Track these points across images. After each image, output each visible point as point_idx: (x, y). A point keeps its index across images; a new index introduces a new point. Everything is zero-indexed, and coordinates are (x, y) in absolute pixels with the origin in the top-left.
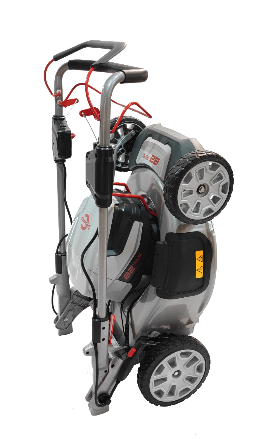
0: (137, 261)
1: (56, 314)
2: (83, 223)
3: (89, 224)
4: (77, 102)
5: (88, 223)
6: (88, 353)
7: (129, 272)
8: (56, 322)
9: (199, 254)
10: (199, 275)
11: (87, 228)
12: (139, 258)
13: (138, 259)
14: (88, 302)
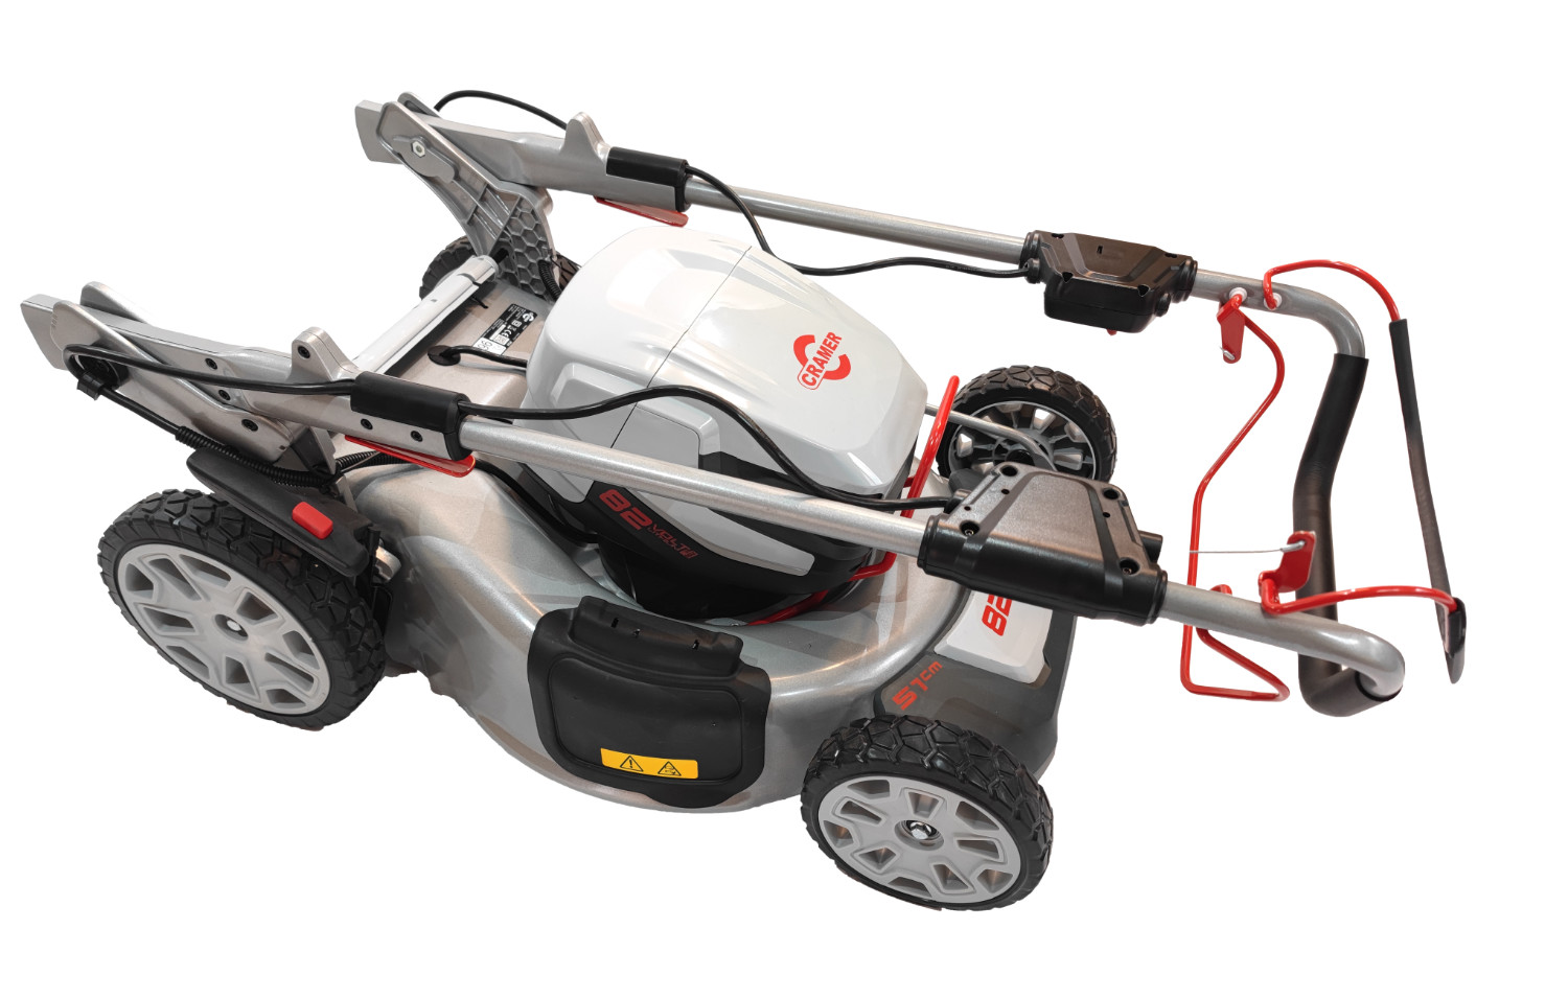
0: (667, 542)
1: (439, 106)
2: (819, 342)
3: (818, 380)
4: (1227, 360)
5: (822, 375)
6: (303, 351)
7: (629, 509)
8: (406, 104)
9: (688, 769)
10: (612, 759)
11: (805, 372)
12: (677, 547)
13: (674, 545)
14: (490, 247)
